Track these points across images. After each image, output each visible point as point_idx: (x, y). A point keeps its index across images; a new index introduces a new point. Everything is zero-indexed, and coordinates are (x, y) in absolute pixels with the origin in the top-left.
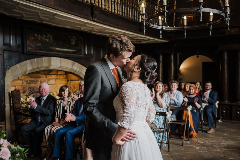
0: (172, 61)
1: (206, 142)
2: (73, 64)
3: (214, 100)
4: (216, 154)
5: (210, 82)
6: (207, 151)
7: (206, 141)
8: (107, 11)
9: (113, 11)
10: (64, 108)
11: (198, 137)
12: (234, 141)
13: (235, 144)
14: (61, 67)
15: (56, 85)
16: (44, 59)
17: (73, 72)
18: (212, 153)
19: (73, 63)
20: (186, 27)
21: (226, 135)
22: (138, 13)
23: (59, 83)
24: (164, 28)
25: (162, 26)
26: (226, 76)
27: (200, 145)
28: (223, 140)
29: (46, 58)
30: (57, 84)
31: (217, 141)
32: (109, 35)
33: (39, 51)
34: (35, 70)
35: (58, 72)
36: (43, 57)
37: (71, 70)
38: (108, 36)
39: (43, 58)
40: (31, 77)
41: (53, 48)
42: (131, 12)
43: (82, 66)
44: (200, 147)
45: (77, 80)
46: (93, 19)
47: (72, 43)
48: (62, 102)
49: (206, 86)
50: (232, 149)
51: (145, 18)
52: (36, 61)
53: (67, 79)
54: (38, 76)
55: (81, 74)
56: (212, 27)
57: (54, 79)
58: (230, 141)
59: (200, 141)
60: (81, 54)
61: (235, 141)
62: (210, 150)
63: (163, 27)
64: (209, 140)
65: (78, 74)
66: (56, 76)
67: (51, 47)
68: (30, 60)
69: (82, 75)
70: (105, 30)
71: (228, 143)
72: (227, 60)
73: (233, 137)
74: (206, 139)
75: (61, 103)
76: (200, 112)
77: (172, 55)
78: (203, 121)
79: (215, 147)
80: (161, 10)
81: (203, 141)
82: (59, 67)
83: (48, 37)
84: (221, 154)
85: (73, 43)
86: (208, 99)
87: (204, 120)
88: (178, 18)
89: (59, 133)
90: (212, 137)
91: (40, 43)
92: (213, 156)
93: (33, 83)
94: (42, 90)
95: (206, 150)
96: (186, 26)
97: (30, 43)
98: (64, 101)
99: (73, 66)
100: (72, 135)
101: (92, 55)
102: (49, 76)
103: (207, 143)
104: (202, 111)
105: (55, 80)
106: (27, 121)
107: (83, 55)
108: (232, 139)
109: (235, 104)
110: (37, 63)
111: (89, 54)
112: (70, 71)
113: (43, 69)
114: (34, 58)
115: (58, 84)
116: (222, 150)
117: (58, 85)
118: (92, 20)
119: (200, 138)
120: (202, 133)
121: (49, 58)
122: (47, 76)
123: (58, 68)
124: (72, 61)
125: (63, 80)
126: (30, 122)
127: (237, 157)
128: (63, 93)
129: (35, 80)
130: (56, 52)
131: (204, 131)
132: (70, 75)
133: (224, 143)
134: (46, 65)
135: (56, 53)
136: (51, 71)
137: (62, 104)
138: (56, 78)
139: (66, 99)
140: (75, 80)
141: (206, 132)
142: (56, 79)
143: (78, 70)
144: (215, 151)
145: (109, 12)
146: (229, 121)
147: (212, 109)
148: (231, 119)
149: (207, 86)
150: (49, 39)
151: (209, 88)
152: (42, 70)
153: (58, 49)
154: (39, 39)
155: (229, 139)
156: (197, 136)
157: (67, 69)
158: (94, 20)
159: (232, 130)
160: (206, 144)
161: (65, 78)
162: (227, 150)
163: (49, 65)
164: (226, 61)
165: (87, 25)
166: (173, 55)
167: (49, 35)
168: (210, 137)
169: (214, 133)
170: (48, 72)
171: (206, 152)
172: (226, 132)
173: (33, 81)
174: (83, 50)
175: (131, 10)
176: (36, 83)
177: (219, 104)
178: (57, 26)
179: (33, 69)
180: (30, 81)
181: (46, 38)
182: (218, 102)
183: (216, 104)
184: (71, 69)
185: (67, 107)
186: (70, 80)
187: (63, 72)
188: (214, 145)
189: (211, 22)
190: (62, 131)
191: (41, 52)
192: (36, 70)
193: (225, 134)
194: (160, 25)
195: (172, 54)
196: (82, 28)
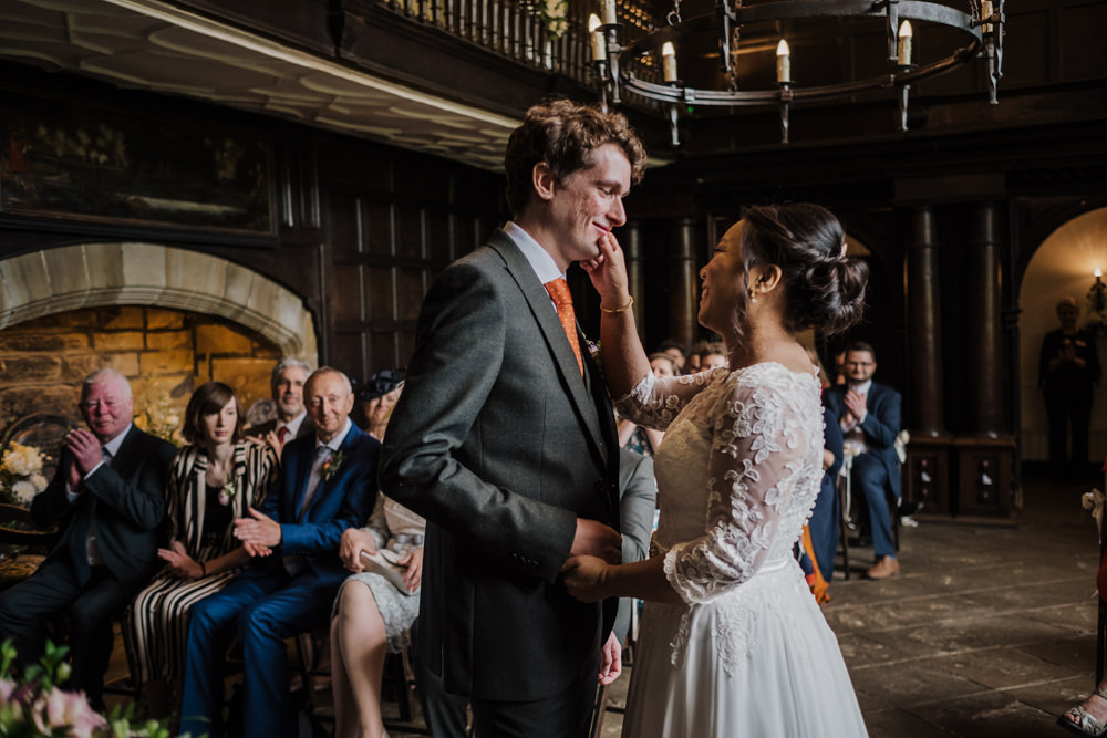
0: (687, 254)
1: (873, 622)
2: (230, 278)
3: (889, 426)
4: (934, 672)
5: (868, 347)
6: (891, 663)
7: (873, 614)
8: (401, 15)
9: (429, 14)
10: (213, 492)
11: (833, 598)
12: (991, 608)
13: (998, 620)
14: (169, 291)
15: (142, 381)
16: (88, 254)
17: (227, 314)
18: (917, 668)
19: (227, 269)
20: (792, 95)
21: (950, 585)
22: (537, 27)
23: (156, 371)
24: (690, 95)
25: (678, 87)
26: (930, 318)
27: (851, 634)
28: (947, 607)
29: (97, 248)
30: (145, 374)
31: (921, 613)
32: (399, 131)
33: (58, 215)
34: (44, 309)
35: (150, 318)
36: (80, 244)
37: (220, 305)
38: (393, 138)
39: (83, 247)
40: (16, 347)
41: (132, 198)
42: (506, 22)
43: (271, 285)
44: (853, 644)
45: (245, 356)
46: (341, 50)
47: (222, 174)
48: (205, 466)
49: (853, 367)
50: (995, 644)
51: (617, 48)
52: (44, 263)
53: (194, 347)
54: (48, 338)
55: (265, 324)
56: (909, 91)
57: (132, 351)
58: (975, 610)
59: (847, 616)
60: (265, 226)
61: (997, 609)
62: (902, 655)
63: (687, 90)
64: (885, 609)
65: (252, 325)
66: (139, 336)
67: (118, 194)
68: (14, 260)
69: (273, 328)
70: (385, 109)
71: (970, 618)
72: (932, 247)
73: (982, 590)
74: (870, 605)
75: (196, 470)
76: (838, 483)
77: (684, 225)
78: (852, 526)
79: (919, 641)
80: (633, 16)
81: (861, 618)
82: (160, 291)
83: (101, 142)
84: (955, 671)
85: (227, 173)
86: (862, 420)
87: (852, 522)
88: (712, 56)
89: (206, 622)
90: (892, 597)
91: (66, 175)
92: (924, 681)
93: (26, 373)
94: (98, 404)
95: (886, 656)
96: (786, 88)
97: (16, 172)
98: (214, 464)
99: (228, 284)
100: (275, 625)
101: (316, 229)
102: (103, 336)
103: (881, 627)
104: (844, 479)
105: (133, 357)
106: (13, 566)
107: (273, 231)
108: (985, 601)
109: (970, 442)
110: (51, 272)
111: (303, 224)
112: (216, 310)
113: (81, 302)
114: (35, 248)
115: (150, 375)
116: (954, 653)
117: (151, 380)
118: (333, 55)
119: (843, 602)
120: (847, 578)
121: (112, 246)
122: (95, 336)
123: (156, 297)
124: (226, 263)
125: (173, 358)
126: (37, 572)
127: (1026, 681)
128: (212, 420)
129: (37, 360)
130: (145, 218)
131: (855, 570)
132: (207, 330)
133: (955, 620)
134: (97, 285)
135: (144, 222)
136: (115, 311)
137: (202, 476)
138: (141, 346)
139: (225, 449)
140: (235, 355)
141: (863, 574)
142: (139, 352)
143: (251, 304)
144: (924, 660)
145: (410, 19)
146: (948, 518)
147: (882, 471)
148: (954, 509)
149: (856, 364)
150: (110, 150)
151: (864, 372)
152: (75, 307)
153: (154, 203)
154: (60, 152)
155: (970, 602)
156: (828, 597)
157: (201, 300)
158: (343, 56)
159: (972, 561)
160: (878, 630)
161: (184, 346)
162: (977, 650)
163: (111, 284)
164: (928, 251)
165: (305, 82)
166: (690, 225)
167: (109, 135)
168: (886, 598)
169: (896, 578)
170: (102, 318)
171: (889, 668)
172: (946, 569)
173: (24, 366)
174: (275, 206)
175: (507, 11)
176: (42, 372)
177: (908, 447)
178: (147, 86)
179: (31, 304)
180: (8, 363)
181: (93, 146)
182: (905, 436)
183: (895, 445)
184: (219, 301)
185: (232, 491)
186: (208, 357)
187: (173, 317)
188: (913, 630)
189: (907, 71)
190: (217, 611)
191: (72, 216)
192: (48, 307)
193: (948, 581)
194: (669, 84)
195: (687, 221)
196: (275, 98)
